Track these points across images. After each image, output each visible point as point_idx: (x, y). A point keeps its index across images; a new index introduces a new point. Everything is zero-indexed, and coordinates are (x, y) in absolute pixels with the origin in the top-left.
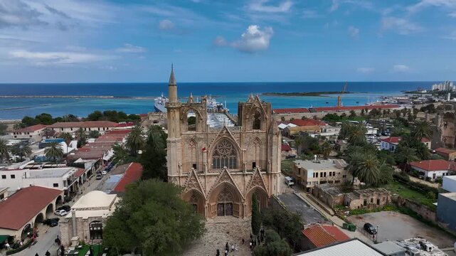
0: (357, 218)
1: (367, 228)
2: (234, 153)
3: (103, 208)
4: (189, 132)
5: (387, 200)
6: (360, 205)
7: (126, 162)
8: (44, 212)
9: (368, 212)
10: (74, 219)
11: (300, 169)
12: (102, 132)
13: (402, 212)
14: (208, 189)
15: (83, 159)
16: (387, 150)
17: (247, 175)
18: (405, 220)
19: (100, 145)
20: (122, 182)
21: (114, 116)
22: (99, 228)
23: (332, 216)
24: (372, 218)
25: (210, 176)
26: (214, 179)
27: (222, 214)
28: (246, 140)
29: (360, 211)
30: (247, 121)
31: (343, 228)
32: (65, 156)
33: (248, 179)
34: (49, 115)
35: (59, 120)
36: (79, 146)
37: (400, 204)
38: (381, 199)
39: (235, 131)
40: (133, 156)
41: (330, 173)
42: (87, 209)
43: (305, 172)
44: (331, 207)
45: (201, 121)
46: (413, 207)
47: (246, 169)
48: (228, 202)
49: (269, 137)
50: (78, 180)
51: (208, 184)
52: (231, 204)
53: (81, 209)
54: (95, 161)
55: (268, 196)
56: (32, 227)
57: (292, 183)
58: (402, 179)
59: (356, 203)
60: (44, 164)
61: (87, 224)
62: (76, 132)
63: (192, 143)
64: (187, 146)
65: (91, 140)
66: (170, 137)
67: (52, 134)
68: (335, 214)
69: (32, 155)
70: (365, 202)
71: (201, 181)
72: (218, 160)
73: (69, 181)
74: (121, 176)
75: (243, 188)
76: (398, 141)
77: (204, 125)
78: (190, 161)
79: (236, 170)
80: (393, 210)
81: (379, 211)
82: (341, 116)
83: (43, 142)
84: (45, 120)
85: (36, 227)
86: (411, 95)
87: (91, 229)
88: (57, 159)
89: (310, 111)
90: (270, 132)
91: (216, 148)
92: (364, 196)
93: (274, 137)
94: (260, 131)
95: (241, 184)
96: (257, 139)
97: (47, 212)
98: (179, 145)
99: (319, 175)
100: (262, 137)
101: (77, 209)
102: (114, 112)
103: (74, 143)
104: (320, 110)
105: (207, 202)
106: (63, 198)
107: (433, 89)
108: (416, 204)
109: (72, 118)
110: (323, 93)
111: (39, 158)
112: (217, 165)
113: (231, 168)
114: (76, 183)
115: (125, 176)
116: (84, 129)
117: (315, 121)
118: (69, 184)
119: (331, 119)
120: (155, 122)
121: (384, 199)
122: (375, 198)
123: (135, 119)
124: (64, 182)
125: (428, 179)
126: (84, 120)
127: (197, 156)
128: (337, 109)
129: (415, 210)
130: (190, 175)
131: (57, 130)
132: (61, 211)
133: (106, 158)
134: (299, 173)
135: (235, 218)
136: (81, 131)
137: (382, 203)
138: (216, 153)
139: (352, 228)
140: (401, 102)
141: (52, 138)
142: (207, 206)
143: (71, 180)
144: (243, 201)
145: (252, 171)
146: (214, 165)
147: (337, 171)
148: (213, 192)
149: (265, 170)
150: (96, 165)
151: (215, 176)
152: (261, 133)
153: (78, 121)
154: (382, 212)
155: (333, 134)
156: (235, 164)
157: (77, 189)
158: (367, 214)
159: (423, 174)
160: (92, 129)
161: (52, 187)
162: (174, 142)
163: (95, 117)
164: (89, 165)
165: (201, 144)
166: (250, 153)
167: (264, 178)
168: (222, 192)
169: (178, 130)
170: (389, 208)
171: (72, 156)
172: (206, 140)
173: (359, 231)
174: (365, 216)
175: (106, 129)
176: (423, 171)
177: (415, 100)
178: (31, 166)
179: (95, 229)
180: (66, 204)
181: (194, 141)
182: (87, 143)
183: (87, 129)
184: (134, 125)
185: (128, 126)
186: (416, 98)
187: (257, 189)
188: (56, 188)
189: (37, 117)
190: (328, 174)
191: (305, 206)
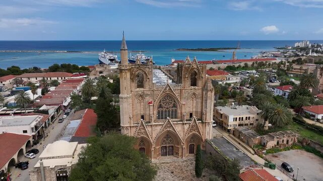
0: (273, 156)
1: (284, 167)
2: (175, 106)
3: (68, 157)
4: (138, 89)
5: (294, 141)
6: (274, 145)
7: (82, 108)
8: (15, 157)
9: (281, 151)
10: (42, 169)
11: (222, 114)
12: (60, 81)
13: (308, 151)
14: (154, 136)
15: (47, 105)
16: (281, 96)
17: (186, 124)
18: (312, 158)
19: (59, 92)
20: (81, 128)
21: (69, 68)
22: (64, 174)
23: (253, 154)
24: (285, 157)
25: (156, 125)
26: (159, 128)
27: (164, 154)
28: (185, 95)
29: (275, 150)
30: (186, 79)
31: (265, 166)
32: (32, 102)
33: (186, 127)
34: (18, 67)
35: (26, 71)
36: (43, 93)
37: (305, 144)
38: (290, 140)
39: (176, 88)
40: (87, 103)
41: (247, 117)
42: (53, 158)
43: (227, 117)
44: (251, 147)
45: (148, 80)
46: (317, 147)
47: (185, 120)
48: (170, 145)
49: (204, 93)
50: (44, 125)
51: (154, 132)
52: (172, 146)
53: (48, 158)
54: (57, 107)
55: (202, 140)
56: (5, 172)
57: (215, 125)
58: (299, 121)
59: (271, 144)
60: (15, 110)
61: (54, 172)
62: (40, 81)
63: (140, 98)
64: (136, 101)
65: (52, 89)
66: (123, 94)
67: (21, 82)
68: (256, 153)
69: (5, 101)
70: (278, 143)
71: (149, 129)
72: (162, 112)
73: (36, 127)
74: (79, 121)
75: (182, 134)
76: (290, 89)
77: (150, 83)
78: (139, 112)
79: (177, 120)
80: (300, 149)
81: (289, 150)
82: (238, 67)
83: (14, 89)
84: (14, 71)
85: (9, 170)
86: (282, 51)
87: (58, 175)
88: (26, 105)
89: (214, 63)
90: (204, 88)
91: (160, 102)
92: (278, 138)
93: (209, 93)
94: (196, 88)
95: (181, 131)
96: (194, 94)
97: (19, 156)
98: (130, 100)
99: (238, 120)
100: (198, 92)
101: (45, 158)
102: (69, 65)
103: (39, 91)
104: (221, 62)
105: (153, 147)
106: (32, 142)
107: (296, 46)
108: (319, 145)
109: (36, 70)
110: (219, 49)
111: (11, 104)
112: (161, 116)
113: (172, 118)
114: (43, 127)
115: (82, 122)
116: (46, 78)
117: (219, 71)
118: (36, 129)
119: (231, 70)
120: (101, 72)
121: (292, 139)
122: (285, 139)
123: (85, 70)
124: (32, 129)
125: (318, 120)
126: (46, 71)
127: (145, 109)
128: (233, 61)
129: (318, 150)
130: (140, 125)
131: (25, 80)
132: (30, 155)
133: (65, 104)
134: (221, 117)
135: (176, 158)
136: (44, 80)
137: (290, 143)
138: (160, 106)
139: (272, 167)
140: (275, 56)
141: (21, 86)
142: (153, 149)
143: (38, 125)
144: (182, 144)
145: (190, 120)
146: (159, 116)
147: (251, 116)
148: (158, 139)
149: (201, 119)
150: (57, 110)
151: (160, 125)
152: (198, 89)
153: (41, 72)
154: (291, 150)
155: (235, 81)
156: (176, 115)
157: (43, 132)
158: (280, 153)
159: (314, 116)
160: (53, 79)
161: (22, 133)
162: (126, 98)
163: (55, 69)
164: (52, 111)
165: (148, 99)
166: (188, 106)
167: (200, 126)
168: (165, 138)
169: (129, 88)
170: (296, 148)
171: (38, 103)
172: (152, 95)
173: (278, 169)
174: (279, 155)
175: (63, 78)
176: (314, 114)
177: (286, 55)
178: (4, 112)
179: (61, 175)
180: (35, 147)
181: (142, 96)
182: (49, 91)
183: (49, 79)
184: (85, 75)
185: (80, 76)
186: (286, 53)
187: (194, 135)
188: (25, 134)
189: (8, 69)
190: (244, 118)
191: (235, 149)
